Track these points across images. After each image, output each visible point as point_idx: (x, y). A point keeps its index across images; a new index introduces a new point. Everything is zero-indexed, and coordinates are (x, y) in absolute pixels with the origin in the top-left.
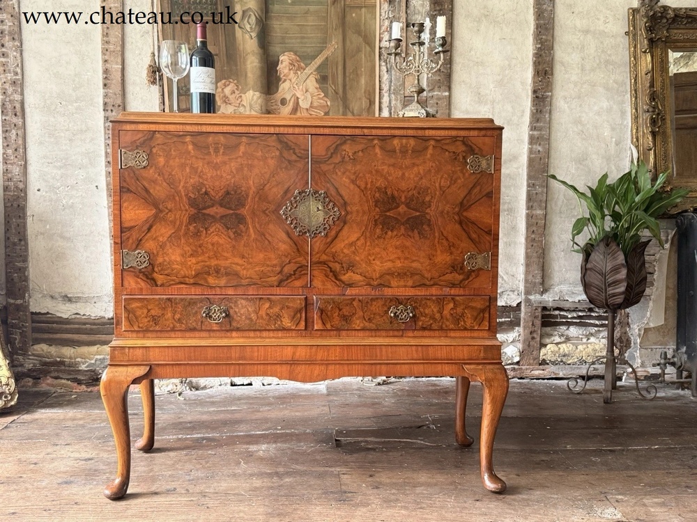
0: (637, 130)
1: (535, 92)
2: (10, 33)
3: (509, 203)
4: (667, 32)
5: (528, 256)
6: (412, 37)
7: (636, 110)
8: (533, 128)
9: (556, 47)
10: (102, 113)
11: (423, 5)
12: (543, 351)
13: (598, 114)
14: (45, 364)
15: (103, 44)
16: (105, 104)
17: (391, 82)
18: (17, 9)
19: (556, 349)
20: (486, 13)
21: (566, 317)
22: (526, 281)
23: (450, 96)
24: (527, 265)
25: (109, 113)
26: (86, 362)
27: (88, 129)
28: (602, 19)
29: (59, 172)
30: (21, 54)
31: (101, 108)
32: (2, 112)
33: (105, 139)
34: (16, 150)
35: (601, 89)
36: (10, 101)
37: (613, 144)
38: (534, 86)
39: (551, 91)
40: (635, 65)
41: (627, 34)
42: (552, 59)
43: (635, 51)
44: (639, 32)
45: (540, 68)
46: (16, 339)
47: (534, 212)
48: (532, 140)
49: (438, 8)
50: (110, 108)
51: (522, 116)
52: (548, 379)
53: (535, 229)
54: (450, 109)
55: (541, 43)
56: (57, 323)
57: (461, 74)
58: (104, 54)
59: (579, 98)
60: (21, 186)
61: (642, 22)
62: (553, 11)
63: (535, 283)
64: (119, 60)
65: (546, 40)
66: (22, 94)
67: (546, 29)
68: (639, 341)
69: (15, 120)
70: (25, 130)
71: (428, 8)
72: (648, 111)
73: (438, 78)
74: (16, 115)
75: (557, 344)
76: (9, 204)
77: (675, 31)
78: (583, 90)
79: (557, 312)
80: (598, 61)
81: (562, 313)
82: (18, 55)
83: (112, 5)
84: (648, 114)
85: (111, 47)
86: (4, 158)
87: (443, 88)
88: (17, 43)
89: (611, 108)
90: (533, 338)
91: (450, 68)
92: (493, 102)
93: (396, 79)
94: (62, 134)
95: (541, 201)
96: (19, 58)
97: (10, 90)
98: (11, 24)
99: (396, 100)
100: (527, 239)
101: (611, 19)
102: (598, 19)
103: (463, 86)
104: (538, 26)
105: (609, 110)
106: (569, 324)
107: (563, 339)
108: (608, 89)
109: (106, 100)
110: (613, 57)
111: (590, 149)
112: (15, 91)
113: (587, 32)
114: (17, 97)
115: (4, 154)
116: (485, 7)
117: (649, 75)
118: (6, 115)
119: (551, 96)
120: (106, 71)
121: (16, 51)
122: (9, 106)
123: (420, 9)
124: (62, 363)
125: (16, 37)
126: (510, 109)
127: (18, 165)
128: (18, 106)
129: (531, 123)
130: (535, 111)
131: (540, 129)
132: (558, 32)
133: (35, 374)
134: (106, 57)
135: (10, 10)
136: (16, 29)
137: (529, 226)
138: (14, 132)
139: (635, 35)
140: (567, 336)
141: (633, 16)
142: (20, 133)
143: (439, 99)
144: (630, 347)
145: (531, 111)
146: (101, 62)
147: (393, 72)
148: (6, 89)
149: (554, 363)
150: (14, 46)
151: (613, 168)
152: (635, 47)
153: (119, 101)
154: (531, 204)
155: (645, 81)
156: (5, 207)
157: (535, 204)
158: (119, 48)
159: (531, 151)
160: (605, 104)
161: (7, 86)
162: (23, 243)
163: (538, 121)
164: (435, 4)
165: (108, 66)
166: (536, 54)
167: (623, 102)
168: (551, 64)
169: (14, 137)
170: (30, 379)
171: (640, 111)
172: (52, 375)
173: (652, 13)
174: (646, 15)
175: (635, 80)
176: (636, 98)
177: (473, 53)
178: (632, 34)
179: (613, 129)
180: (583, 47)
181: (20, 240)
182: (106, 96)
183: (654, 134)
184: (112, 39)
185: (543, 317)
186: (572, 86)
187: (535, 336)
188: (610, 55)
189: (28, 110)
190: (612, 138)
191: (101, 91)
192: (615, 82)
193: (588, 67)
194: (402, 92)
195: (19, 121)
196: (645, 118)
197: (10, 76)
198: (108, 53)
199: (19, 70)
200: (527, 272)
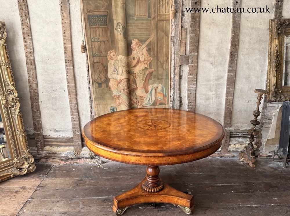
0: (270, 68)
1: (231, 52)
2: (27, 33)
3: (219, 94)
4: (285, 29)
5: (225, 114)
6: (183, 32)
7: (270, 60)
8: (230, 66)
9: (240, 35)
10: (65, 63)
11: (188, 19)
12: (230, 147)
13: (255, 60)
14: (50, 154)
15: (63, 37)
16: (66, 60)
17: (175, 50)
18: (29, 24)
19: (235, 146)
20: (213, 22)
21: (239, 135)
22: (224, 123)
23: (198, 55)
24: (225, 117)
25: (67, 64)
26: (64, 153)
27: (60, 69)
28: (259, 23)
29: (50, 85)
30: (32, 41)
31: (64, 62)
32: (27, 64)
33: (66, 74)
34: (33, 78)
35: (257, 51)
36: (29, 59)
37: (260, 72)
38: (231, 50)
39: (238, 52)
40: (271, 43)
41: (269, 29)
42: (239, 40)
43: (271, 37)
44: (274, 30)
45: (234, 43)
46: (39, 145)
47: (229, 98)
48: (229, 71)
49: (194, 20)
50: (67, 62)
51: (226, 61)
52: (231, 157)
53: (228, 104)
54: (198, 60)
55: (235, 34)
56: (53, 139)
57: (202, 46)
58: (64, 41)
59: (248, 54)
60: (36, 91)
61: (275, 26)
62: (240, 20)
63: (228, 123)
64: (70, 43)
65: (236, 32)
66: (34, 57)
67: (237, 28)
68: (265, 144)
69: (32, 67)
70: (36, 70)
71: (190, 20)
72: (275, 62)
73: (193, 48)
74: (32, 65)
75: (235, 144)
76: (32, 98)
77: (288, 29)
78: (250, 51)
79: (235, 133)
80: (256, 40)
81: (237, 133)
82: (31, 42)
83: (66, 21)
84: (275, 63)
85: (67, 38)
86: (29, 81)
87: (195, 52)
88: (30, 37)
89: (260, 58)
90: (226, 143)
91: (198, 44)
92: (214, 56)
93: (177, 49)
94: (50, 71)
95: (231, 94)
96: (31, 43)
97: (29, 55)
98: (27, 30)
99: (177, 57)
100: (225, 107)
101: (262, 23)
102: (257, 23)
103: (203, 50)
104: (233, 27)
105: (260, 59)
106: (239, 137)
107: (237, 142)
108: (259, 51)
109: (66, 59)
110: (262, 38)
111: (251, 74)
112: (31, 56)
113: (252, 28)
114: (32, 58)
115: (29, 79)
116: (213, 19)
117: (277, 47)
118: (28, 65)
119: (238, 54)
120: (65, 48)
121: (30, 40)
122: (29, 62)
123: (187, 20)
124: (55, 153)
125: (29, 35)
126: (221, 59)
127: (34, 84)
128: (32, 61)
129: (229, 64)
130: (231, 60)
131: (232, 67)
132: (241, 28)
133: (46, 157)
134: (65, 42)
135: (26, 24)
136: (29, 32)
137: (226, 103)
138: (32, 71)
139: (272, 30)
140: (239, 141)
141: (272, 22)
142: (34, 71)
143: (194, 56)
144: (261, 146)
145: (229, 60)
146: (63, 44)
147: (176, 46)
148: (27, 55)
149: (234, 152)
150: (29, 38)
151: (260, 81)
152: (272, 35)
153: (71, 59)
154: (227, 95)
155: (275, 50)
156: (31, 99)
157: (229, 95)
158: (70, 38)
159: (228, 75)
160: (258, 57)
161: (28, 54)
162: (38, 112)
163: (232, 64)
164: (193, 19)
165: (66, 45)
166: (232, 38)
167: (265, 56)
168: (238, 42)
169: (32, 73)
170: (45, 159)
171: (272, 61)
172: (52, 158)
173: (279, 23)
174: (277, 24)
175: (271, 48)
176: (271, 55)
177: (207, 37)
178: (271, 30)
179: (260, 66)
180: (251, 34)
181: (37, 111)
182: (66, 57)
183: (276, 71)
184: (67, 35)
185: (230, 134)
186: (245, 50)
188: (261, 38)
189: (36, 63)
190: (260, 69)
191: (64, 55)
192: (263, 48)
193: (252, 42)
194: (179, 54)
195: (33, 67)
196: (274, 64)
197: (28, 50)
198: (65, 40)
199: (32, 48)
200: (225, 120)
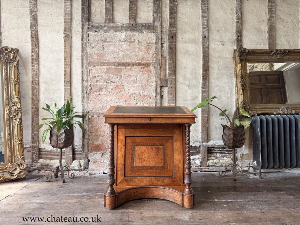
0: (237, 88)
1: (203, 76)
2: (35, 59)
3: (196, 112)
4: (246, 57)
5: (202, 130)
6: (163, 59)
7: (237, 82)
8: (203, 88)
9: (210, 62)
10: (64, 84)
11: (166, 49)
12: (208, 162)
13: (224, 83)
14: (43, 166)
15: (64, 62)
16: (64, 81)
17: (156, 73)
18: (37, 52)
19: (213, 161)
20: (187, 52)
21: (216, 150)
22: (202, 138)
23: (175, 78)
24: (202, 133)
25: (66, 84)
26: (56, 165)
27: (59, 89)
28: (225, 53)
29: (50, 103)
30: (39, 66)
31: (63, 82)
32: (32, 84)
33: (64, 92)
34: (36, 96)
35: (225, 76)
36: (34, 80)
37: (230, 93)
38: (203, 75)
39: (208, 76)
40: (236, 68)
41: (233, 58)
42: (209, 66)
43: (236, 63)
44: (237, 57)
45: (205, 69)
46: (34, 157)
47: (204, 115)
48: (203, 92)
49: (171, 50)
50: (66, 82)
51: (199, 84)
52: (210, 172)
53: (204, 121)
54: (175, 82)
55: (205, 61)
56: (47, 152)
57: (179, 71)
58: (64, 65)
59: (218, 78)
60: (37, 107)
61: (237, 54)
62: (208, 51)
63: (205, 139)
64: (69, 67)
65: (206, 60)
66: (38, 78)
67: (206, 57)
68: (240, 159)
69: (36, 86)
70: (39, 89)
71: (168, 50)
72: (241, 82)
73: (172, 72)
74: (36, 85)
75: (213, 159)
76: (33, 113)
77: (249, 57)
78: (219, 76)
79: (213, 149)
80: (224, 67)
81: (214, 149)
82: (38, 66)
83: (68, 50)
84: (241, 83)
85: (67, 63)
86: (32, 99)
87: (173, 75)
88: (37, 62)
89: (228, 81)
90: (205, 158)
91: (175, 69)
92: (189, 80)
93: (158, 73)
94: (51, 91)
95: (206, 112)
96: (38, 67)
97: (35, 77)
98: (36, 56)
99: (158, 79)
100: (202, 124)
101: (227, 53)
102: (223, 53)
103: (180, 75)
104: (204, 56)
105: (228, 82)
106: (217, 153)
107: (215, 158)
108: (227, 76)
109: (65, 80)
110: (229, 65)
111: (222, 95)
112: (36, 77)
113: (220, 57)
114: (37, 79)
115: (32, 97)
116: (186, 50)
117: (241, 70)
118: (33, 85)
119: (209, 78)
120: (65, 71)
121: (37, 65)
122: (34, 82)
123: (166, 51)
124: (48, 165)
125: (37, 60)
126: (195, 82)
127: (36, 101)
128: (37, 82)
129: (202, 86)
130: (203, 83)
131: (205, 88)
132: (210, 57)
133: (39, 169)
134: (65, 66)
135: (35, 52)
136: (37, 58)
137: (202, 120)
138: (35, 90)
139: (235, 58)
140: (216, 157)
141: (235, 52)
142: (37, 90)
143: (172, 79)
144: (237, 161)
145: (202, 83)
146: (63, 68)
147: (157, 70)
148: (33, 77)
149: (212, 166)
150: (36, 63)
151: (230, 101)
152: (236, 62)
153: (69, 80)
154: (203, 113)
155: (239, 72)
156: (32, 114)
157: (204, 113)
158: (69, 64)
159: (202, 96)
160: (226, 80)
161: (34, 76)
162: (37, 126)
163: (204, 86)
164: (170, 49)
165: (66, 69)
166: (203, 64)
167: (232, 80)
168: (208, 67)
169: (35, 92)
170: (38, 171)
171: (238, 82)
172: (45, 169)
173: (240, 51)
174: (239, 51)
175: (236, 72)
176: (236, 78)
177: (183, 64)
178: (234, 58)
179: (229, 88)
180: (219, 62)
181: (36, 125)
182: (65, 78)
183: (243, 90)
184: (67, 61)
185: (208, 150)
186: (215, 75)
187: (206, 157)
188: (227, 65)
189: (40, 83)
190: (229, 91)
191: (63, 77)
192: (230, 73)
193: (220, 69)
194: (160, 77)
195: (37, 87)
196: (240, 85)
197: (35, 73)
198: (66, 65)
199: (38, 71)
200: (202, 135)
